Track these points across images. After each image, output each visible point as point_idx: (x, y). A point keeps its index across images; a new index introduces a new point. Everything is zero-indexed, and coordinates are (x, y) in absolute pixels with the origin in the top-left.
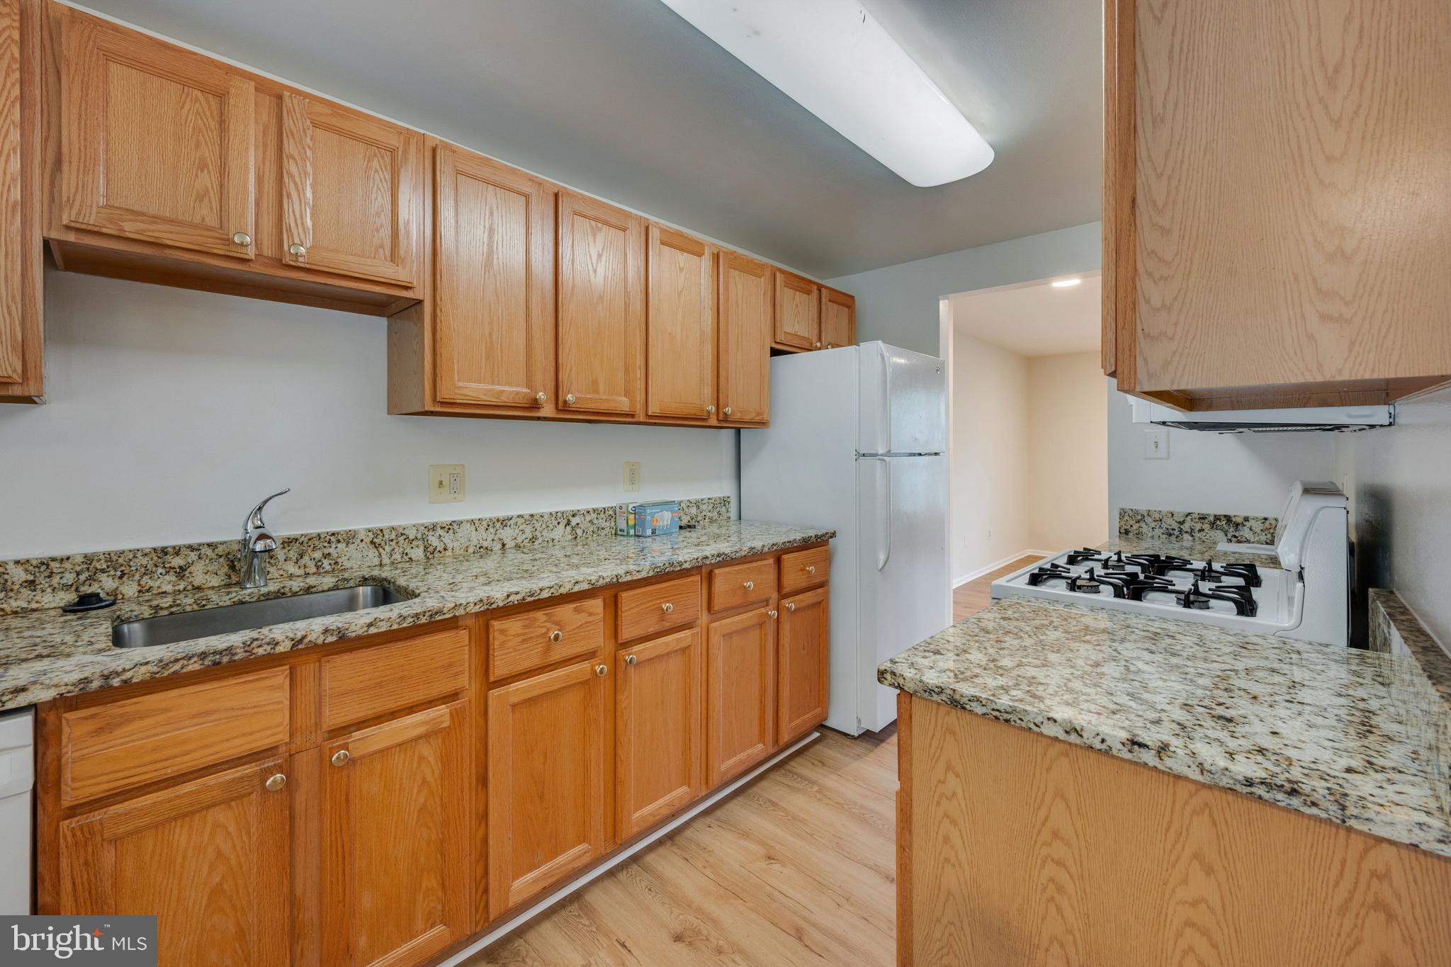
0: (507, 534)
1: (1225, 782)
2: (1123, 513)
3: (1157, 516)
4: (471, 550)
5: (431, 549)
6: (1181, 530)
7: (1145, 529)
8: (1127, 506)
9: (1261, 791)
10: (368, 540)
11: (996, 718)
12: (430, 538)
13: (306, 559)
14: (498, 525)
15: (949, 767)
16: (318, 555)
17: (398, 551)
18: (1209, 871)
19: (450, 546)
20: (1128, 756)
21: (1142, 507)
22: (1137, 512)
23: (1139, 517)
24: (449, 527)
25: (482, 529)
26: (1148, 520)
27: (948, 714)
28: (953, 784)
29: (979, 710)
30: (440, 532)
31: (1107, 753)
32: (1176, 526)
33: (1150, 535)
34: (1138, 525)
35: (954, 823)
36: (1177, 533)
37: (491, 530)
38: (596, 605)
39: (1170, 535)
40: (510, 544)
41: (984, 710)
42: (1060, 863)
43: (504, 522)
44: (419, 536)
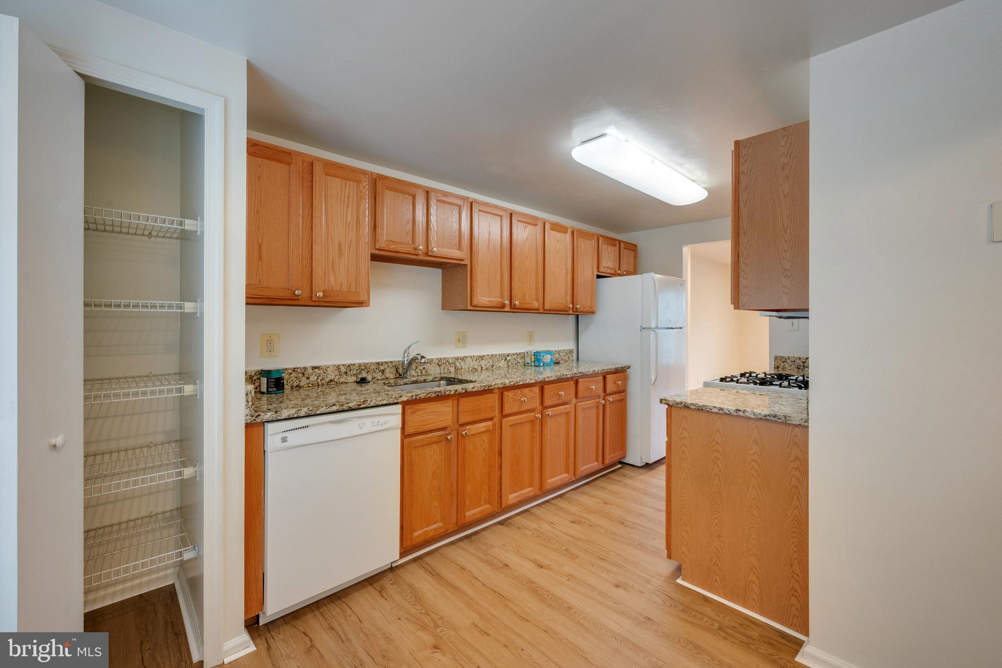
0: (483, 363)
2: (776, 358)
3: (793, 359)
4: (470, 369)
5: (457, 368)
6: (804, 366)
7: (787, 366)
8: (778, 354)
9: (768, 418)
10: (437, 363)
11: (699, 409)
12: (457, 363)
13: (418, 370)
14: (480, 359)
15: (684, 429)
16: (421, 368)
17: (446, 368)
19: (463, 367)
20: (736, 414)
21: (785, 355)
22: (782, 357)
23: (784, 360)
24: (463, 359)
25: (474, 360)
26: (789, 361)
27: (684, 411)
28: (685, 433)
29: (693, 407)
30: (460, 361)
31: (730, 414)
32: (801, 364)
33: (789, 368)
34: (783, 364)
35: (685, 446)
36: (802, 367)
37: (478, 361)
38: (536, 390)
39: (799, 368)
40: (484, 368)
41: (695, 407)
42: (718, 451)
43: (482, 357)
44: (453, 362)
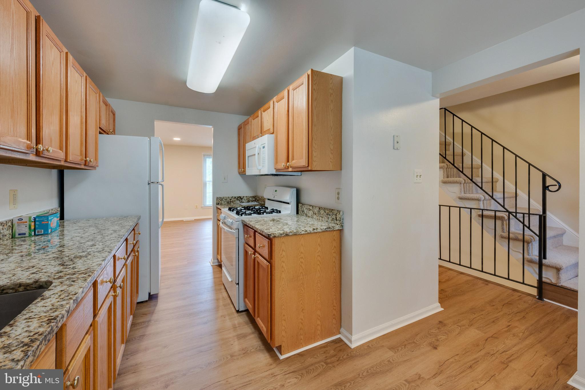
1: (323, 230)
2: (217, 198)
3: (225, 198)
6: (231, 202)
7: (223, 202)
8: (218, 196)
9: (327, 230)
11: (294, 234)
15: (283, 250)
18: (320, 246)
20: (313, 232)
21: (222, 196)
22: (220, 198)
23: (221, 199)
26: (223, 200)
27: (283, 239)
28: (284, 253)
29: (291, 234)
31: (310, 233)
32: (229, 200)
33: (224, 204)
34: (221, 201)
35: (284, 262)
36: (230, 202)
39: (228, 203)
42: (302, 258)
